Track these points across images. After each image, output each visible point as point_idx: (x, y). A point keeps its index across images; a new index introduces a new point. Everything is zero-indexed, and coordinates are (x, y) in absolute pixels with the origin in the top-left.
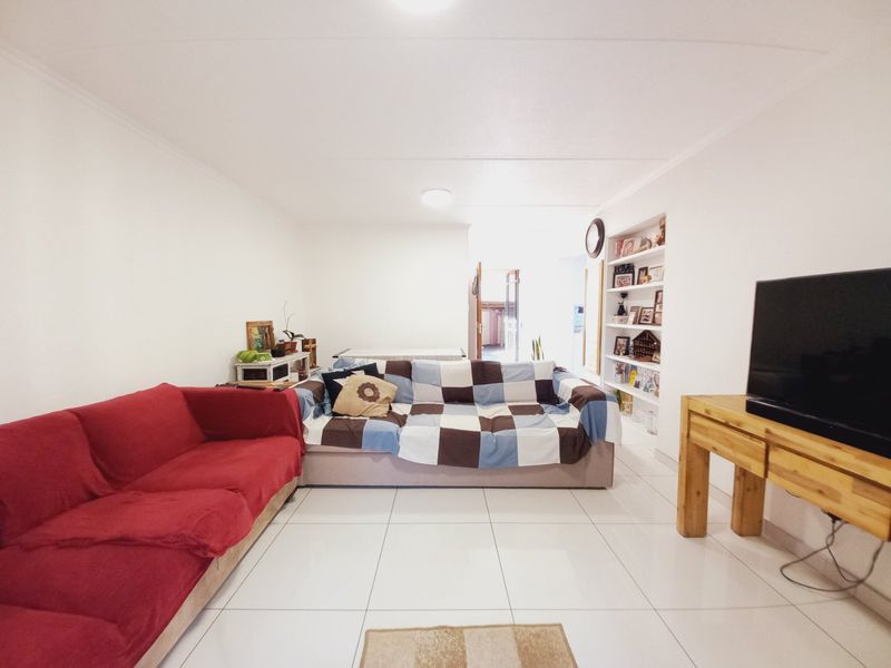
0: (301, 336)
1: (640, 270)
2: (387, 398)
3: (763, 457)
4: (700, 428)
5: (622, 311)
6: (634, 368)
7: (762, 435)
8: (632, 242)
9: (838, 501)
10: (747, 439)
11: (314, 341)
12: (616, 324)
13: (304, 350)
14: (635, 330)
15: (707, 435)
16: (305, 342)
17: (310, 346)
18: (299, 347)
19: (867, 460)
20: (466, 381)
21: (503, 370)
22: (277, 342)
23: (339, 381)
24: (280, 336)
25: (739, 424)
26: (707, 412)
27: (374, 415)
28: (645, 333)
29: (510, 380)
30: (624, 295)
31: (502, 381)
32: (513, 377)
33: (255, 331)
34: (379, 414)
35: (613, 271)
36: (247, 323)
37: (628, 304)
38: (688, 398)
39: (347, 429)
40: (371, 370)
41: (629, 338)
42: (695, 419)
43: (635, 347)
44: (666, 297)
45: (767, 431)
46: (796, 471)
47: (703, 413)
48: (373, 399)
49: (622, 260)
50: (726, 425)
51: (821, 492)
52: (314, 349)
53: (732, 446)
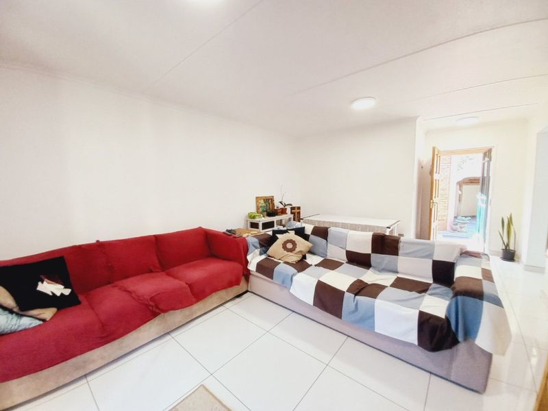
0: (291, 205)
2: (301, 251)
11: (299, 208)
13: (292, 213)
16: (293, 208)
17: (296, 211)
18: (289, 211)
21: (400, 245)
22: (276, 208)
23: (278, 235)
24: (277, 205)
29: (407, 254)
31: (398, 255)
32: (410, 253)
33: (262, 202)
34: (290, 261)
36: (257, 198)
40: (300, 231)
52: (299, 213)
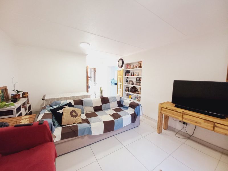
0: (22, 91)
1: (132, 72)
3: (182, 116)
4: (164, 111)
5: (127, 81)
6: (131, 95)
7: (182, 112)
8: (131, 66)
9: (201, 124)
10: (178, 113)
11: (27, 93)
12: (126, 84)
13: (23, 97)
14: (131, 86)
15: (166, 112)
16: (24, 94)
19: (207, 116)
20: (100, 104)
21: (109, 99)
23: (60, 111)
25: (175, 110)
26: (167, 107)
27: (79, 122)
28: (133, 87)
30: (127, 78)
31: (109, 103)
32: (112, 101)
35: (125, 71)
37: (129, 80)
38: (161, 104)
39: (72, 131)
40: (70, 105)
41: (129, 88)
42: (162, 109)
43: (131, 90)
44: (142, 79)
45: (183, 111)
46: (190, 119)
47: (165, 108)
48: (76, 116)
49: (128, 70)
50: (172, 110)
51: (196, 123)
52: (28, 96)
53: (173, 114)
